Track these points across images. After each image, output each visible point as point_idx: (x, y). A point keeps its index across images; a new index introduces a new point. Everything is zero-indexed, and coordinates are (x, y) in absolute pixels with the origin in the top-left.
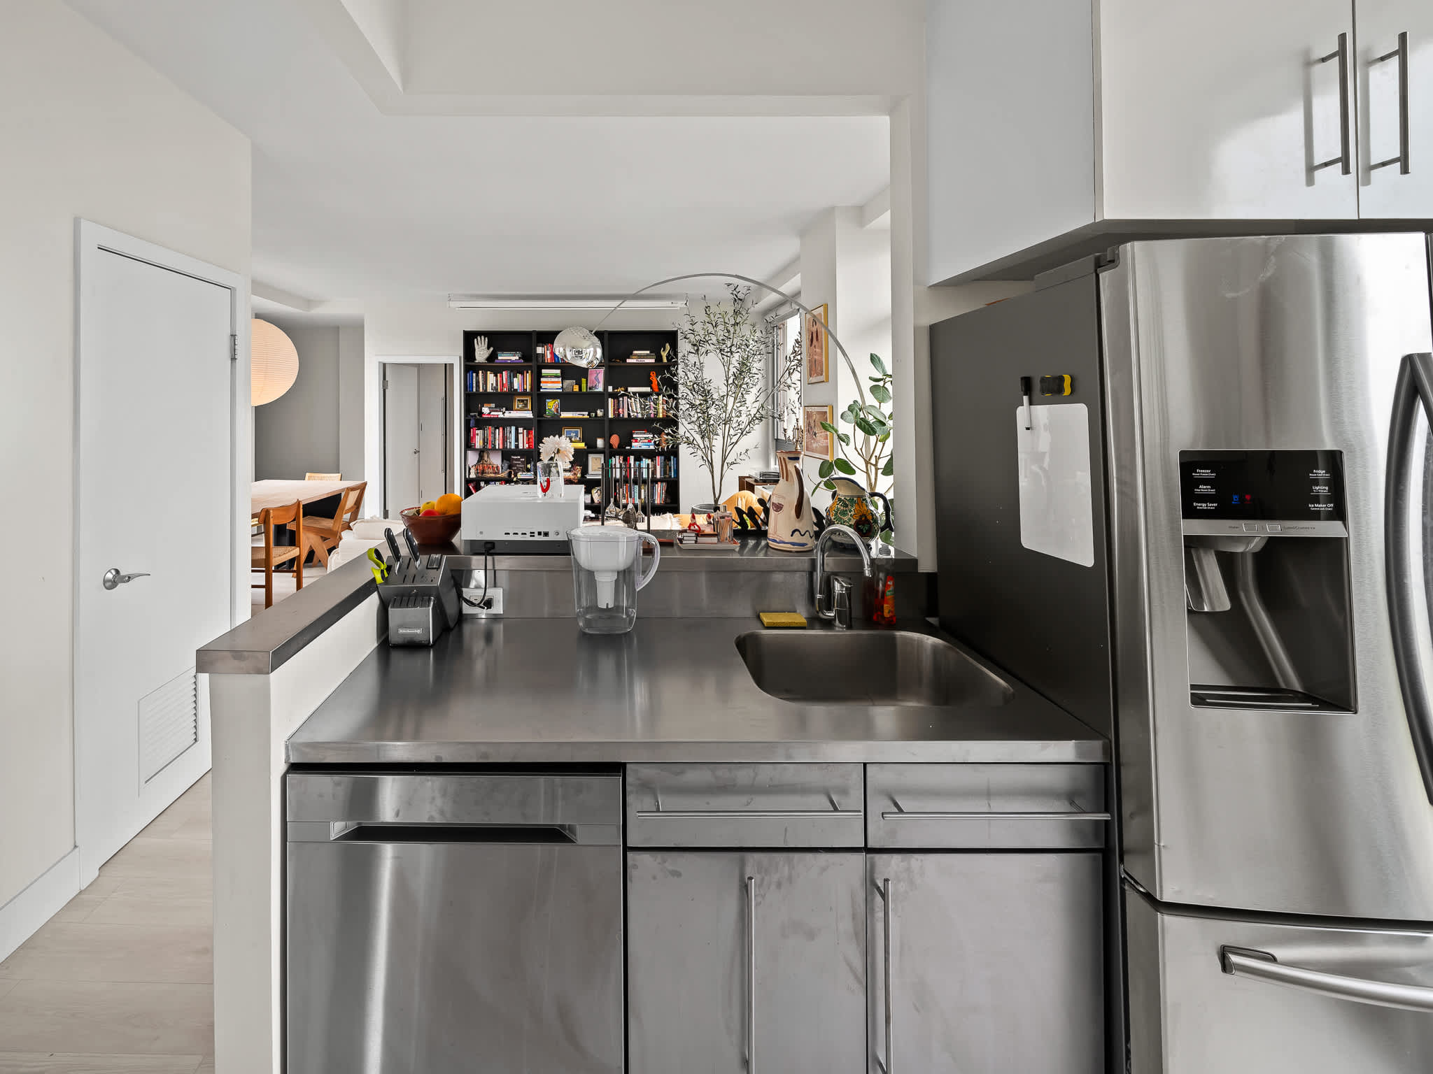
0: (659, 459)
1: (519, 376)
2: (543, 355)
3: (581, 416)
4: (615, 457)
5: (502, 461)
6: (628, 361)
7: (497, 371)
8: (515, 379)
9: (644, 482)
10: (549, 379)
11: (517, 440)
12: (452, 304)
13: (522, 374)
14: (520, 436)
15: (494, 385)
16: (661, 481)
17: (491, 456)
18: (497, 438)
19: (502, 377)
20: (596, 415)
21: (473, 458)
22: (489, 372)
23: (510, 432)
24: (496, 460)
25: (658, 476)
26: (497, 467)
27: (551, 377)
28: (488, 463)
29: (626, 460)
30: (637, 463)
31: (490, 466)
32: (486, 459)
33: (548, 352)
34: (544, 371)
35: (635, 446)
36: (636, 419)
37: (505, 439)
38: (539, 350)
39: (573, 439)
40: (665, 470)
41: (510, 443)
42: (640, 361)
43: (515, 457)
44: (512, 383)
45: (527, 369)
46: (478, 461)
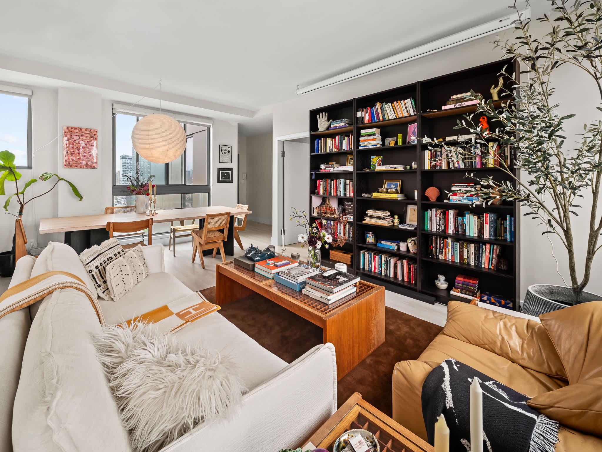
0: (488, 217)
1: (347, 138)
2: (363, 118)
3: (393, 169)
4: (431, 210)
5: (339, 206)
6: (444, 108)
7: (332, 136)
8: (343, 141)
9: (470, 241)
10: (366, 138)
11: (345, 190)
12: (299, 92)
13: (349, 136)
14: (348, 186)
15: (331, 147)
16: (491, 243)
17: (330, 201)
18: (332, 188)
19: (335, 140)
20: (411, 167)
21: (317, 202)
22: (327, 138)
23: (340, 183)
24: (334, 204)
25: (486, 236)
26: (335, 210)
27: (368, 135)
28: (329, 206)
29: (445, 215)
30: (459, 218)
31: (330, 208)
32: (327, 203)
33: (367, 114)
34: (363, 132)
35: (454, 199)
36: (458, 171)
37: (337, 188)
38: (359, 114)
39: (389, 190)
40: (496, 231)
41: (340, 191)
42: (459, 105)
43: (347, 203)
44: (341, 145)
45: (351, 132)
46: (321, 204)
